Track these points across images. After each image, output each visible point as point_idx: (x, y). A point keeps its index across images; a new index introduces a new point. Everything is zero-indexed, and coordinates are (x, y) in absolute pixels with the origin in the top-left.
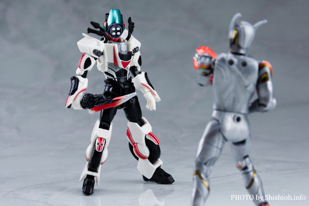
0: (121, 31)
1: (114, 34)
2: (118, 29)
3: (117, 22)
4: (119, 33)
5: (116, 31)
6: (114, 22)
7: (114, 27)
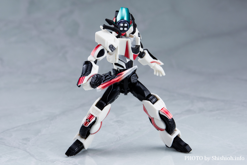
0: (128, 27)
1: (121, 29)
2: (126, 25)
3: (126, 19)
4: (126, 29)
5: (124, 27)
6: (123, 19)
7: (122, 23)
